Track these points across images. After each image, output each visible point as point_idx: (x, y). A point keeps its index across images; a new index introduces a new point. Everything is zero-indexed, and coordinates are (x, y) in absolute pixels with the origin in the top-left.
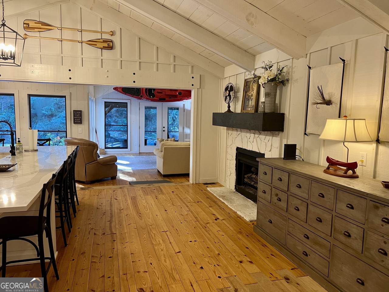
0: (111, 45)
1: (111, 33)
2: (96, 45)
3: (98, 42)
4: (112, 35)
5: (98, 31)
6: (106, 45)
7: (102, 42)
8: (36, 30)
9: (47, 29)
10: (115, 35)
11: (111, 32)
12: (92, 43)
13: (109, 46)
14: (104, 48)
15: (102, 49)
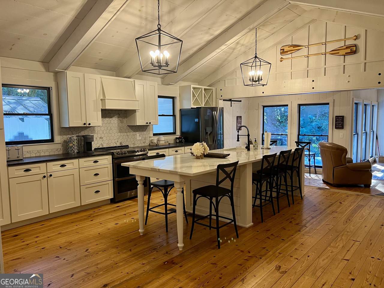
0: (355, 49)
1: (355, 38)
2: (339, 53)
3: (341, 49)
4: (355, 39)
5: (342, 39)
6: (349, 51)
7: (344, 49)
8: (289, 52)
9: (297, 50)
10: (359, 39)
11: (354, 36)
12: (335, 52)
13: (353, 50)
14: (347, 54)
15: (344, 56)
